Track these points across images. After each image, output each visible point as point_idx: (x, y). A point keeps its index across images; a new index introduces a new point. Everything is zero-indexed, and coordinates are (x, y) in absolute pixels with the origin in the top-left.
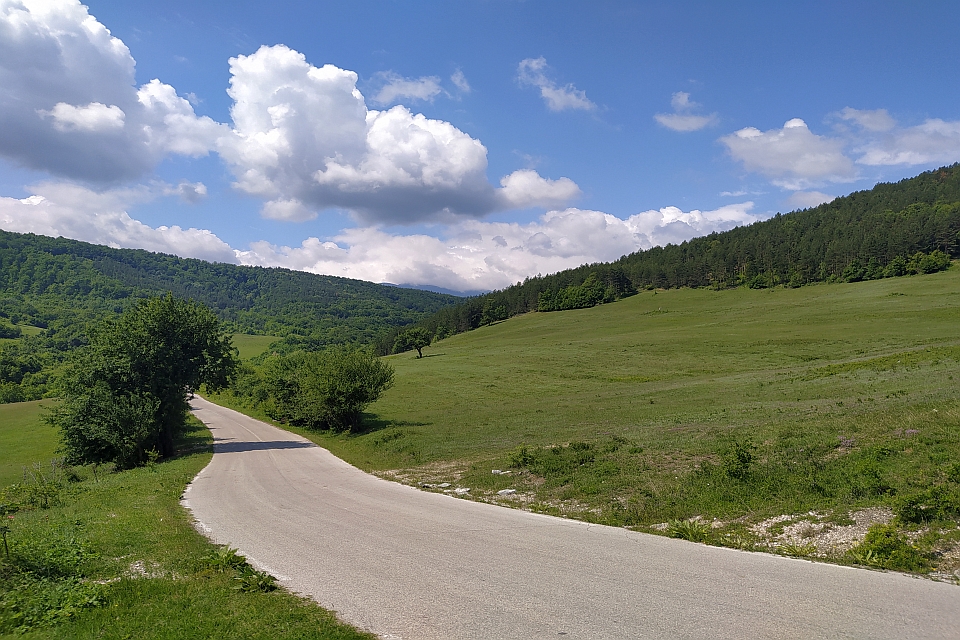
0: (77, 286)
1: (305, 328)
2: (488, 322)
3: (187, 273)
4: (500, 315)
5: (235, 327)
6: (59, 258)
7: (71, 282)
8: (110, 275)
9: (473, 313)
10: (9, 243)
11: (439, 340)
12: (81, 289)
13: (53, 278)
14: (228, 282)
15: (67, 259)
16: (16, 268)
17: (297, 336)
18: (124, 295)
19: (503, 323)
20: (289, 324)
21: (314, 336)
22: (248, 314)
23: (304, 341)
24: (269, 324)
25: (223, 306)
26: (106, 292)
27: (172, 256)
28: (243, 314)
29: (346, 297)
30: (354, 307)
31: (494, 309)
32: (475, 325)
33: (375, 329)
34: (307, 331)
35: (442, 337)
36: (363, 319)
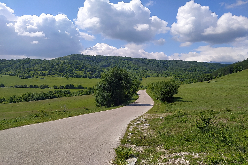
0: (128, 67)
1: (180, 75)
2: (236, 72)
3: (152, 63)
4: (240, 69)
5: (162, 75)
6: (125, 61)
7: (127, 66)
8: (135, 64)
9: (230, 69)
10: (116, 59)
11: (219, 77)
12: (129, 68)
13: (124, 65)
14: (161, 64)
15: (126, 61)
16: (117, 64)
17: (178, 77)
18: (138, 69)
19: (241, 72)
20: (176, 74)
21: (182, 77)
22: (166, 72)
23: (179, 78)
24: (171, 74)
25: (160, 70)
26: (134, 68)
27: (148, 59)
28: (164, 72)
29: (192, 66)
30: (194, 69)
31: (238, 67)
32: (231, 73)
33: (201, 75)
34: (181, 76)
35: (220, 76)
36: (197, 72)
